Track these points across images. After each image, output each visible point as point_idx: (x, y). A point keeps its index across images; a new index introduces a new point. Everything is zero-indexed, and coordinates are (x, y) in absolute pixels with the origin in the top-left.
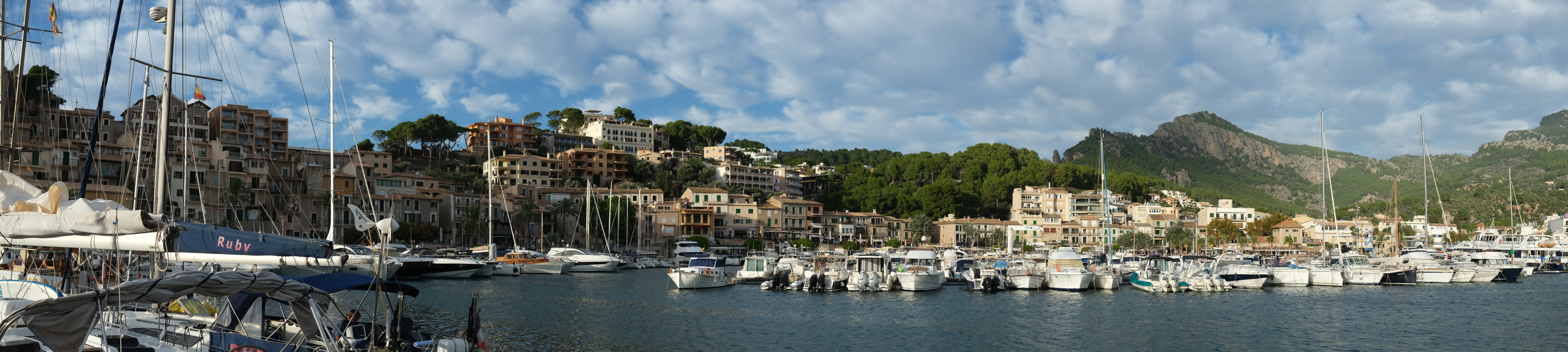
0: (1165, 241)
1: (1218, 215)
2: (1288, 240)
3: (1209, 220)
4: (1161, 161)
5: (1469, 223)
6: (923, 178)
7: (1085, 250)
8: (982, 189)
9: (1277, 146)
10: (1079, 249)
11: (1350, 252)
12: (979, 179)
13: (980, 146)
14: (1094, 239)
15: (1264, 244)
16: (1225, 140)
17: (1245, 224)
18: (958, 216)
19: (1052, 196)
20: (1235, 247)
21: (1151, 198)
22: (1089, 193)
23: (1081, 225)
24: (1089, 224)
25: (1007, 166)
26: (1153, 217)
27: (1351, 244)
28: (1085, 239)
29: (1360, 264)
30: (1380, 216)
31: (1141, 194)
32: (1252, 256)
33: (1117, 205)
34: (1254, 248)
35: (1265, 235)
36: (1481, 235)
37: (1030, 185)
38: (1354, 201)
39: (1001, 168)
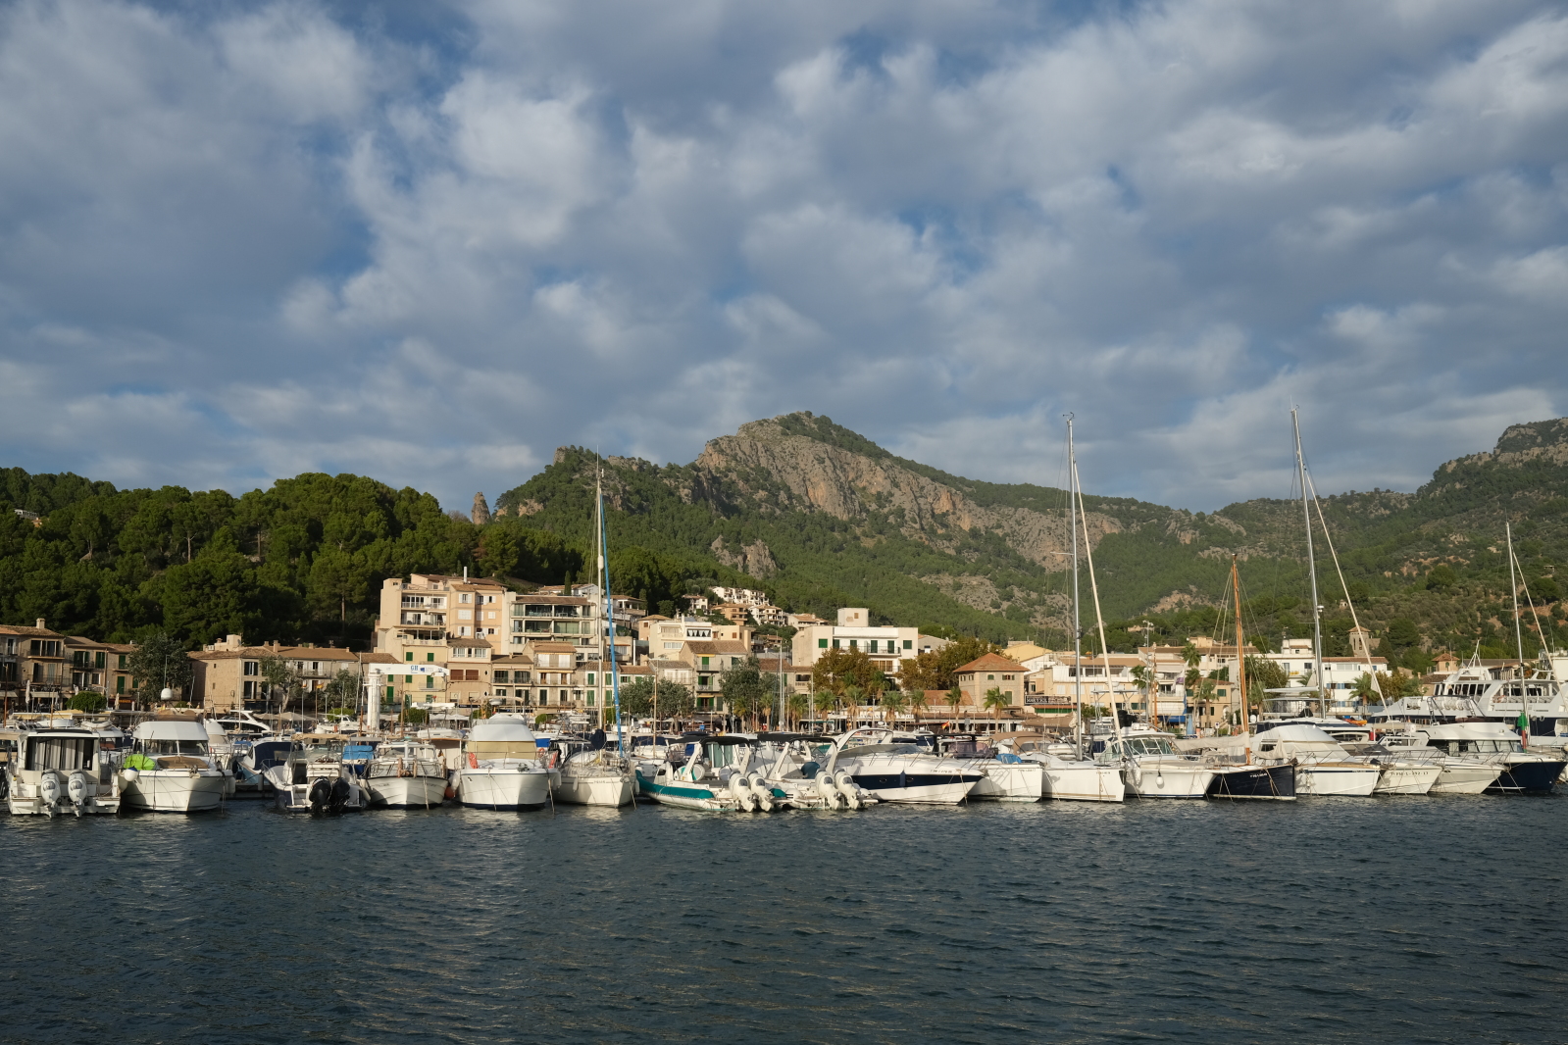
0: (719, 699)
1: (836, 643)
2: (994, 697)
3: (817, 654)
4: (711, 522)
5: (1418, 652)
6: (166, 547)
7: (545, 719)
8: (309, 578)
9: (965, 488)
10: (532, 718)
11: (1135, 726)
12: (303, 554)
13: (307, 479)
14: (563, 694)
15: (939, 708)
16: (852, 476)
17: (896, 663)
18: (248, 641)
19: (471, 597)
20: (875, 713)
21: (689, 605)
22: (553, 593)
23: (535, 663)
24: (554, 663)
25: (368, 528)
26: (695, 647)
27: (1134, 706)
28: (543, 694)
29: (1157, 752)
30: (1202, 642)
31: (667, 596)
32: (913, 735)
33: (614, 620)
34: (917, 717)
35: (942, 687)
36: (1448, 683)
37: (421, 571)
38: (1142, 609)
39: (353, 533)
